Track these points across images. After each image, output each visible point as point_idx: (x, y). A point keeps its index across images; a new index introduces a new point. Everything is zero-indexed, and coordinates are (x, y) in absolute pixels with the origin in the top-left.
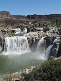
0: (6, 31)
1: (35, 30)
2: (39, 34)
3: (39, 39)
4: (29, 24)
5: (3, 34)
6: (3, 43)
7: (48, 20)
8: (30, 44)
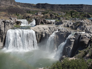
0: (9, 23)
1: (46, 23)
3: (50, 33)
4: (39, 14)
5: (5, 25)
6: (4, 37)
8: (38, 40)
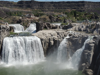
0: (5, 28)
4: (32, 16)
8: (45, 49)
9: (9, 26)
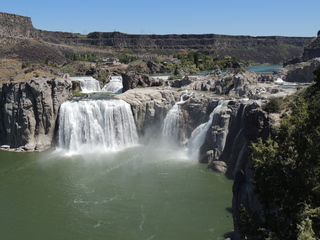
0: (62, 85)
1: (148, 83)
2: (163, 95)
3: (166, 107)
4: (114, 62)
5: (53, 92)
6: (52, 122)
7: (159, 54)
8: (139, 123)
9: (71, 80)
